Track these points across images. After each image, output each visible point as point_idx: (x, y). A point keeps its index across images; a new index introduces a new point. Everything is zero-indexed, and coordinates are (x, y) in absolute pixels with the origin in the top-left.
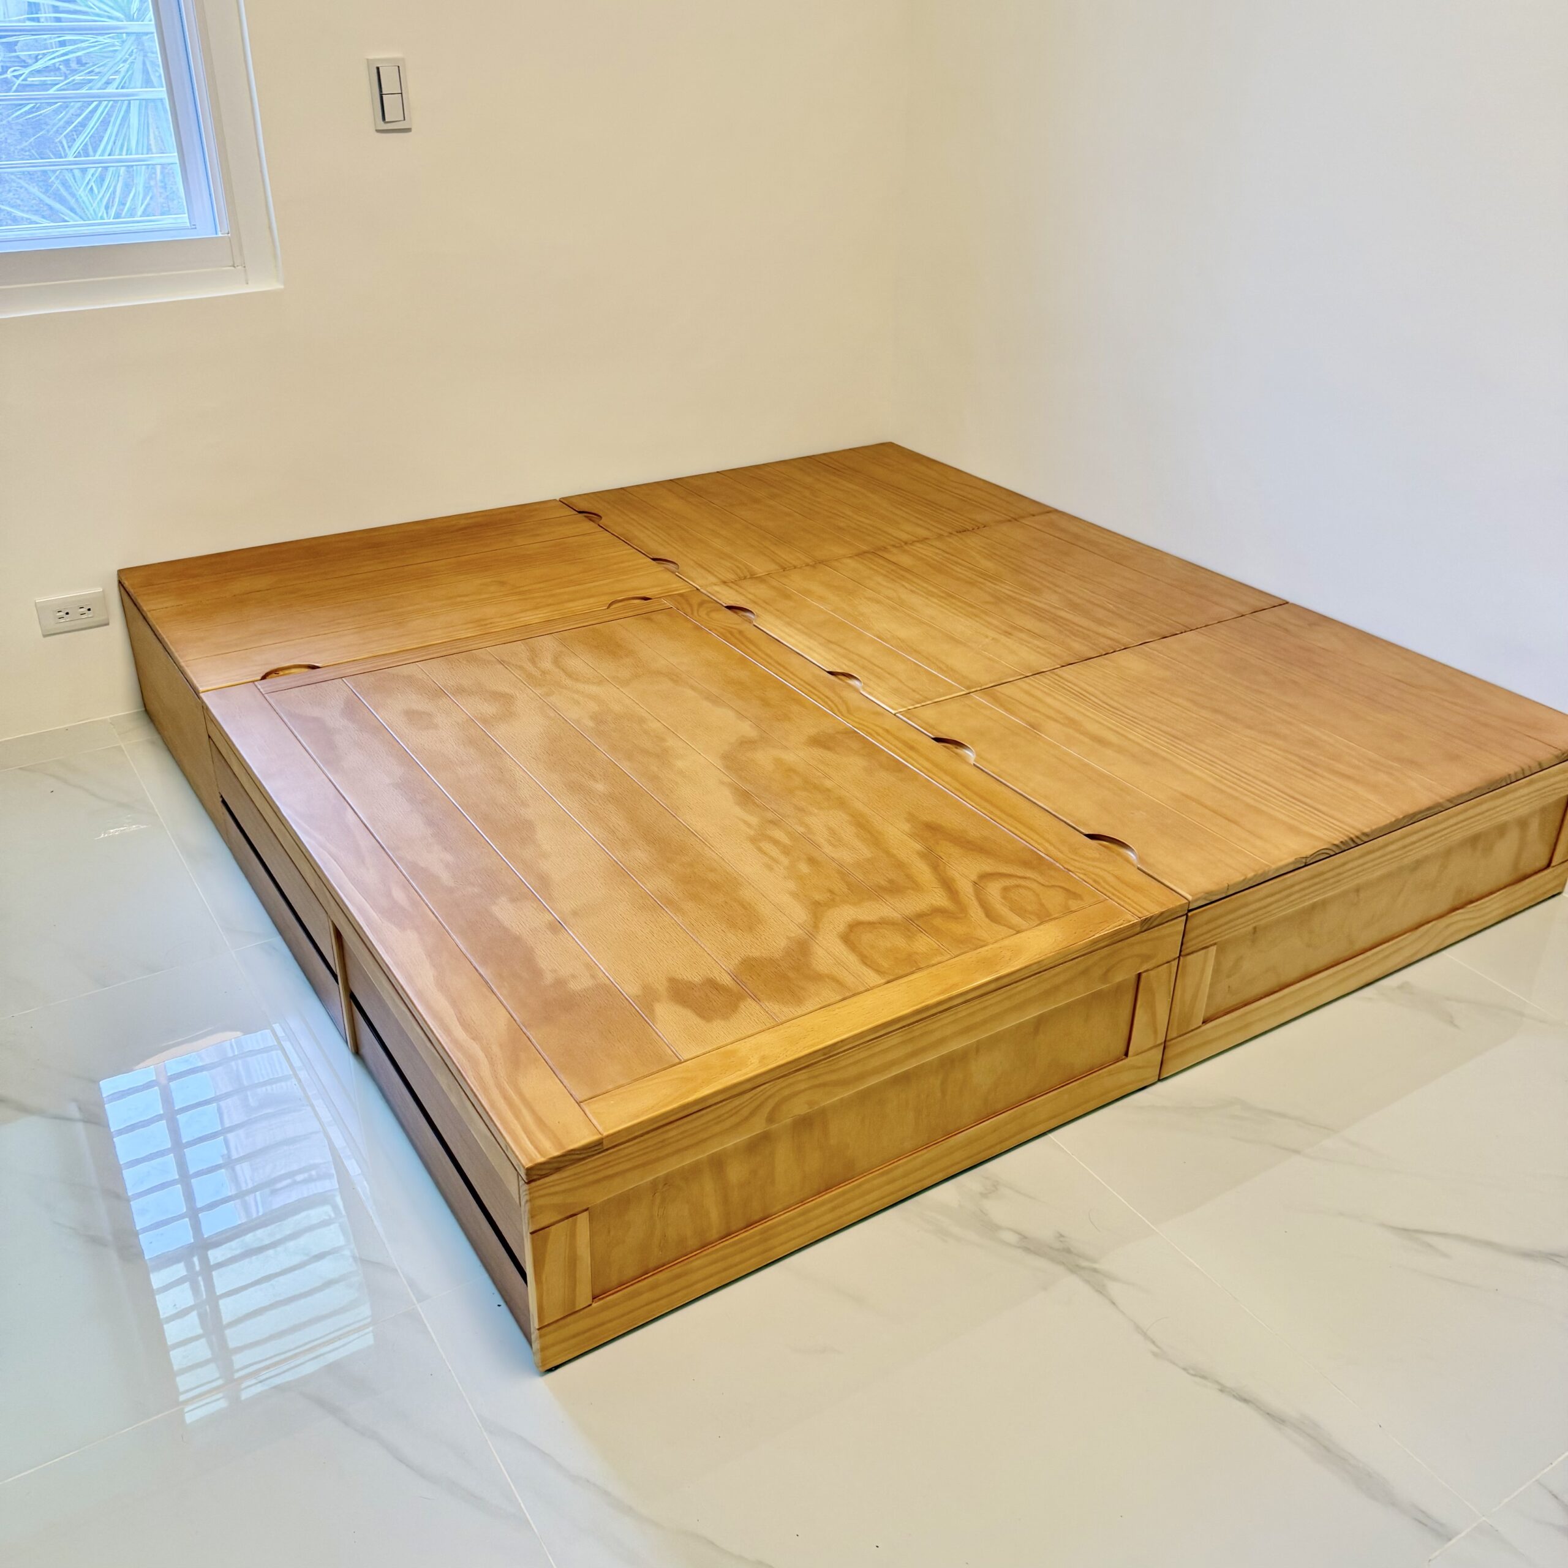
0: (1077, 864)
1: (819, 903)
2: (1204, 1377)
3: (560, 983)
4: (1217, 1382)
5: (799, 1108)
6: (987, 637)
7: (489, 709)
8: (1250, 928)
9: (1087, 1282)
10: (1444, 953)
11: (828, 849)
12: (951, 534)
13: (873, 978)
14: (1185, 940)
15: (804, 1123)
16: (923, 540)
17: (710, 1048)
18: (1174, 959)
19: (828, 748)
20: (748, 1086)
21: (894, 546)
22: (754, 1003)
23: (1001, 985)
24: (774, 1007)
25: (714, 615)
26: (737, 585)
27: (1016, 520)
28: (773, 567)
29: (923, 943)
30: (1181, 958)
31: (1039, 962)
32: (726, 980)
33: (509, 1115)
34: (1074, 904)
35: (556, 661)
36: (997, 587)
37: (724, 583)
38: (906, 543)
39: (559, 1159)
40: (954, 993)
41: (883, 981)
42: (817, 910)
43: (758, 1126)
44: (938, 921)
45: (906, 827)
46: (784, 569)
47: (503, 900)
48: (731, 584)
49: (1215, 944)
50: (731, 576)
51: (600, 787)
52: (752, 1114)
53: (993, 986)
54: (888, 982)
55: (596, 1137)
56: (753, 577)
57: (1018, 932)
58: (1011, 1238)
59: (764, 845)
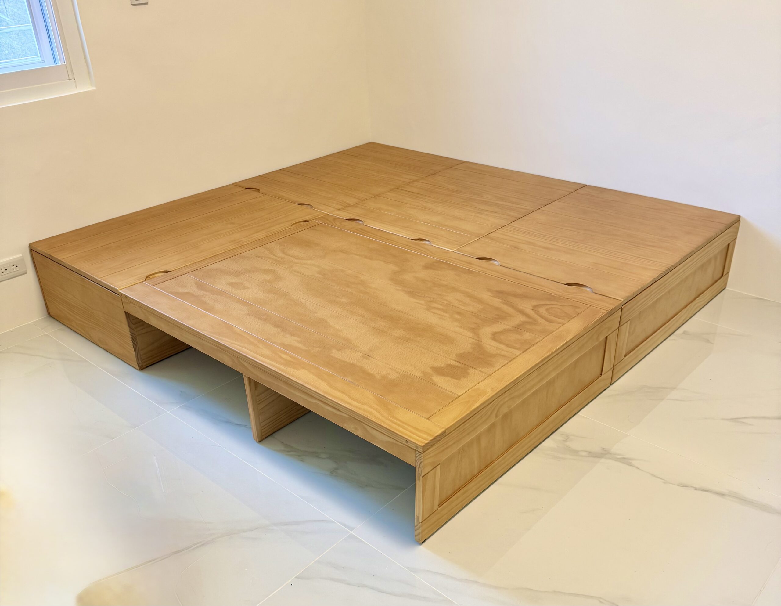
0: (569, 296)
2: (685, 486)
3: (384, 377)
4: (693, 487)
5: (505, 410)
7: (268, 277)
8: (639, 312)
10: (693, 318)
12: (426, 177)
14: (621, 319)
15: (506, 416)
18: (617, 328)
20: (490, 401)
21: (405, 185)
22: (474, 370)
23: (567, 346)
25: (345, 224)
26: (344, 209)
28: (356, 200)
30: (620, 327)
31: (579, 334)
32: (455, 363)
33: (401, 429)
36: (460, 195)
37: (339, 210)
39: (432, 441)
40: (553, 351)
43: (492, 420)
48: (342, 210)
49: (629, 320)
52: (491, 413)
53: (565, 347)
56: (349, 206)
59: (433, 311)
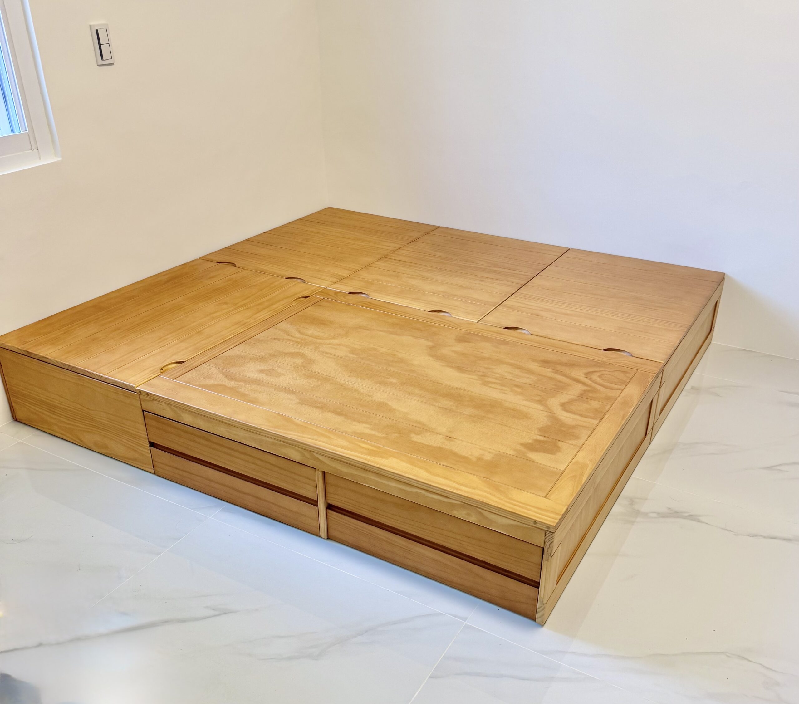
0: (612, 361)
2: (756, 536)
3: (480, 459)
5: (598, 479)
6: (476, 283)
7: (299, 361)
9: (692, 520)
11: (518, 380)
12: (408, 244)
14: (661, 381)
15: (597, 488)
16: (399, 248)
17: (567, 463)
18: (659, 389)
19: (468, 342)
21: (390, 253)
22: (563, 443)
24: (572, 442)
26: (341, 282)
27: (428, 233)
32: (541, 438)
36: (453, 262)
37: (335, 283)
38: (394, 251)
42: (542, 403)
44: (590, 395)
46: (354, 272)
47: (413, 435)
48: (339, 283)
49: (665, 381)
50: (334, 280)
51: (393, 380)
54: (600, 421)
55: (566, 507)
56: (344, 278)
57: (622, 390)
58: (655, 515)
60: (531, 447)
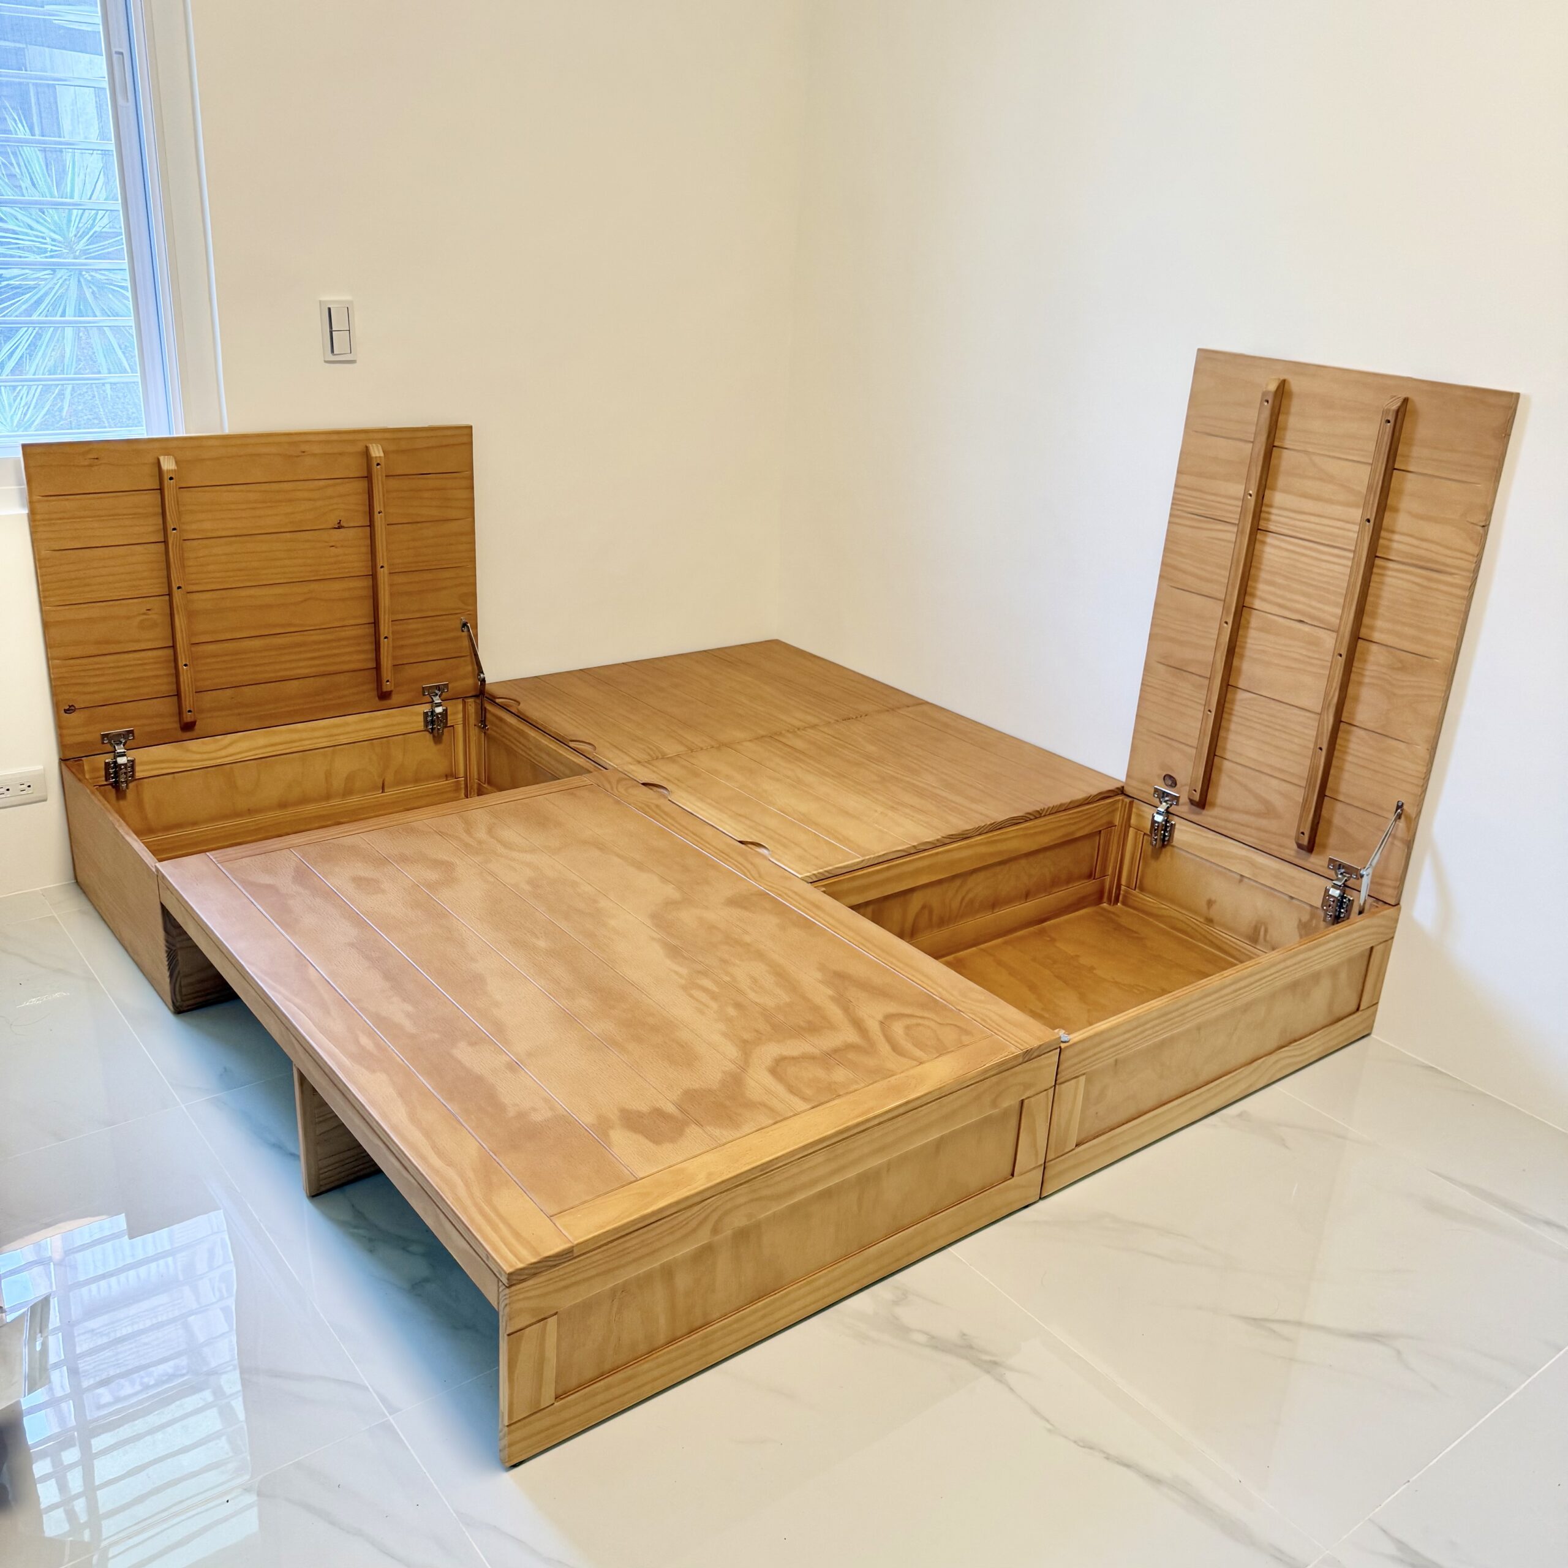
0: (967, 1005)
1: (748, 1042)
2: (1091, 1448)
3: (521, 1115)
4: (1104, 1452)
5: (739, 1220)
6: (876, 811)
7: (432, 875)
8: (1112, 1061)
9: (985, 1371)
10: (1274, 1086)
11: (752, 995)
12: (838, 721)
13: (801, 1105)
14: (1059, 1069)
15: (742, 1235)
16: (814, 727)
17: (663, 1168)
18: (1051, 1087)
19: (745, 908)
20: (698, 1199)
21: (788, 731)
22: (697, 1128)
23: (910, 1109)
24: (717, 1132)
25: (634, 791)
26: (650, 764)
27: (893, 710)
28: (681, 749)
29: (840, 1075)
30: (1057, 1086)
31: (940, 1088)
32: (670, 1109)
33: (488, 1229)
34: (966, 1039)
35: (490, 831)
36: (879, 767)
37: (639, 762)
38: (799, 729)
39: (537, 1265)
40: (871, 1115)
41: (809, 1106)
42: (746, 1047)
43: (703, 1237)
44: (851, 1055)
45: (819, 975)
46: (692, 751)
47: (462, 1045)
48: (646, 764)
49: (1084, 1074)
50: (643, 757)
51: (542, 944)
52: (701, 1224)
53: (901, 1110)
54: (813, 1108)
55: (567, 1246)
56: (664, 757)
57: (921, 1063)
58: (922, 1338)
59: (695, 992)
60: (633, 1121)
